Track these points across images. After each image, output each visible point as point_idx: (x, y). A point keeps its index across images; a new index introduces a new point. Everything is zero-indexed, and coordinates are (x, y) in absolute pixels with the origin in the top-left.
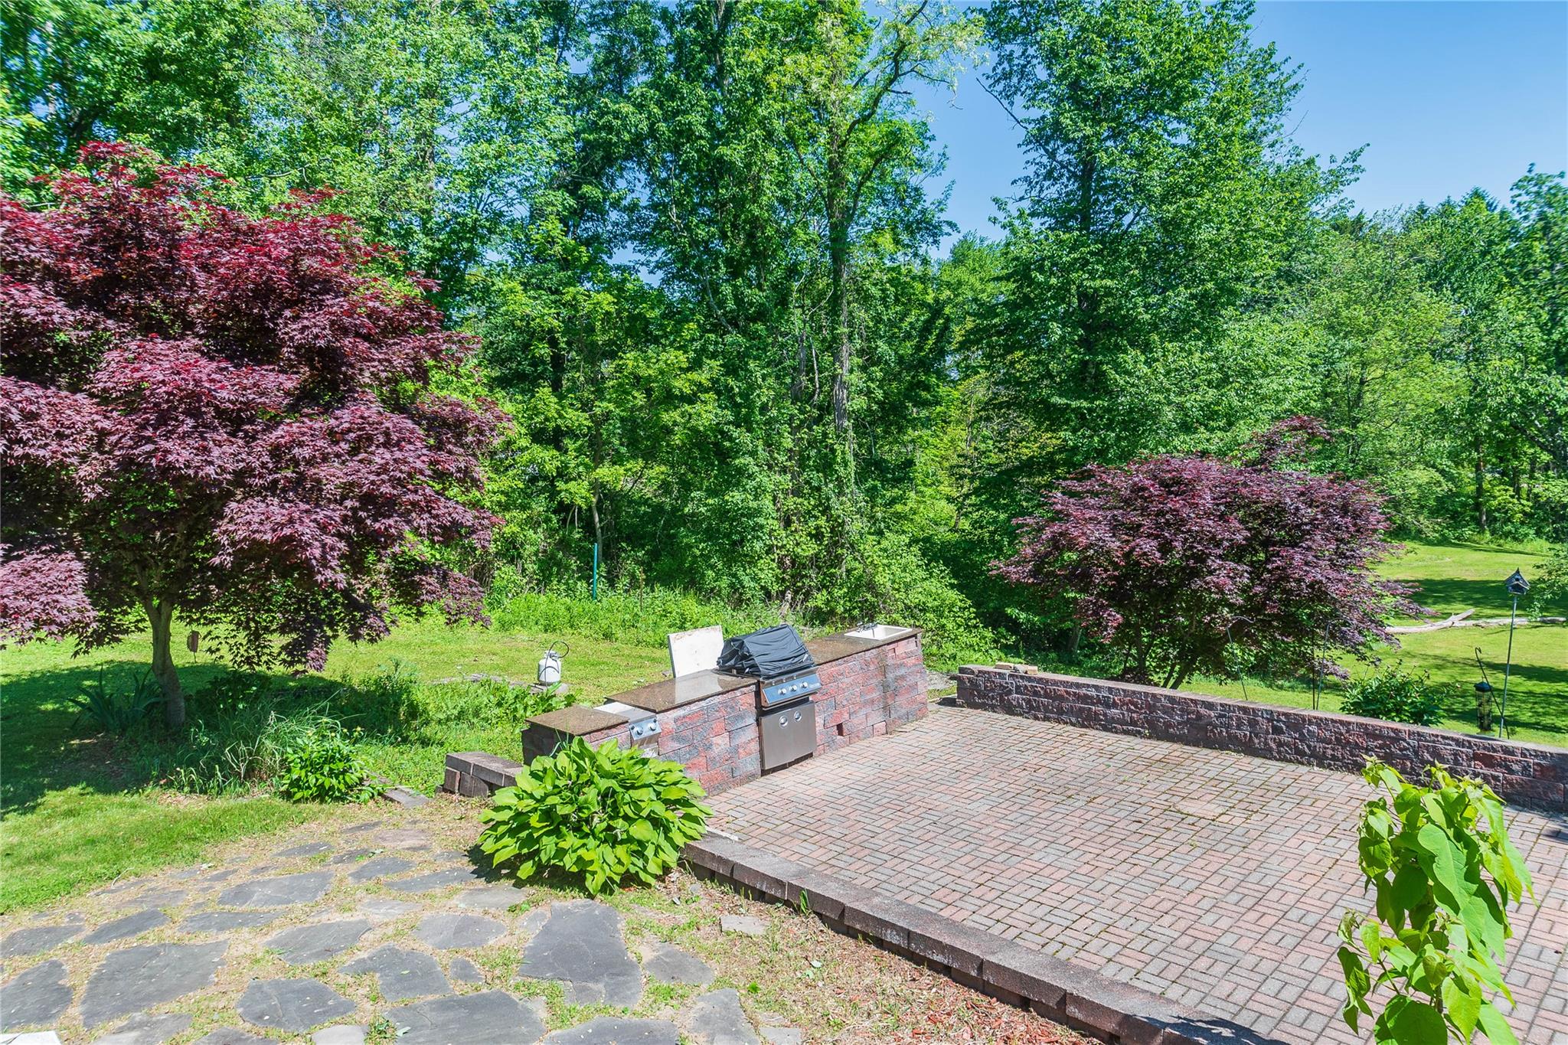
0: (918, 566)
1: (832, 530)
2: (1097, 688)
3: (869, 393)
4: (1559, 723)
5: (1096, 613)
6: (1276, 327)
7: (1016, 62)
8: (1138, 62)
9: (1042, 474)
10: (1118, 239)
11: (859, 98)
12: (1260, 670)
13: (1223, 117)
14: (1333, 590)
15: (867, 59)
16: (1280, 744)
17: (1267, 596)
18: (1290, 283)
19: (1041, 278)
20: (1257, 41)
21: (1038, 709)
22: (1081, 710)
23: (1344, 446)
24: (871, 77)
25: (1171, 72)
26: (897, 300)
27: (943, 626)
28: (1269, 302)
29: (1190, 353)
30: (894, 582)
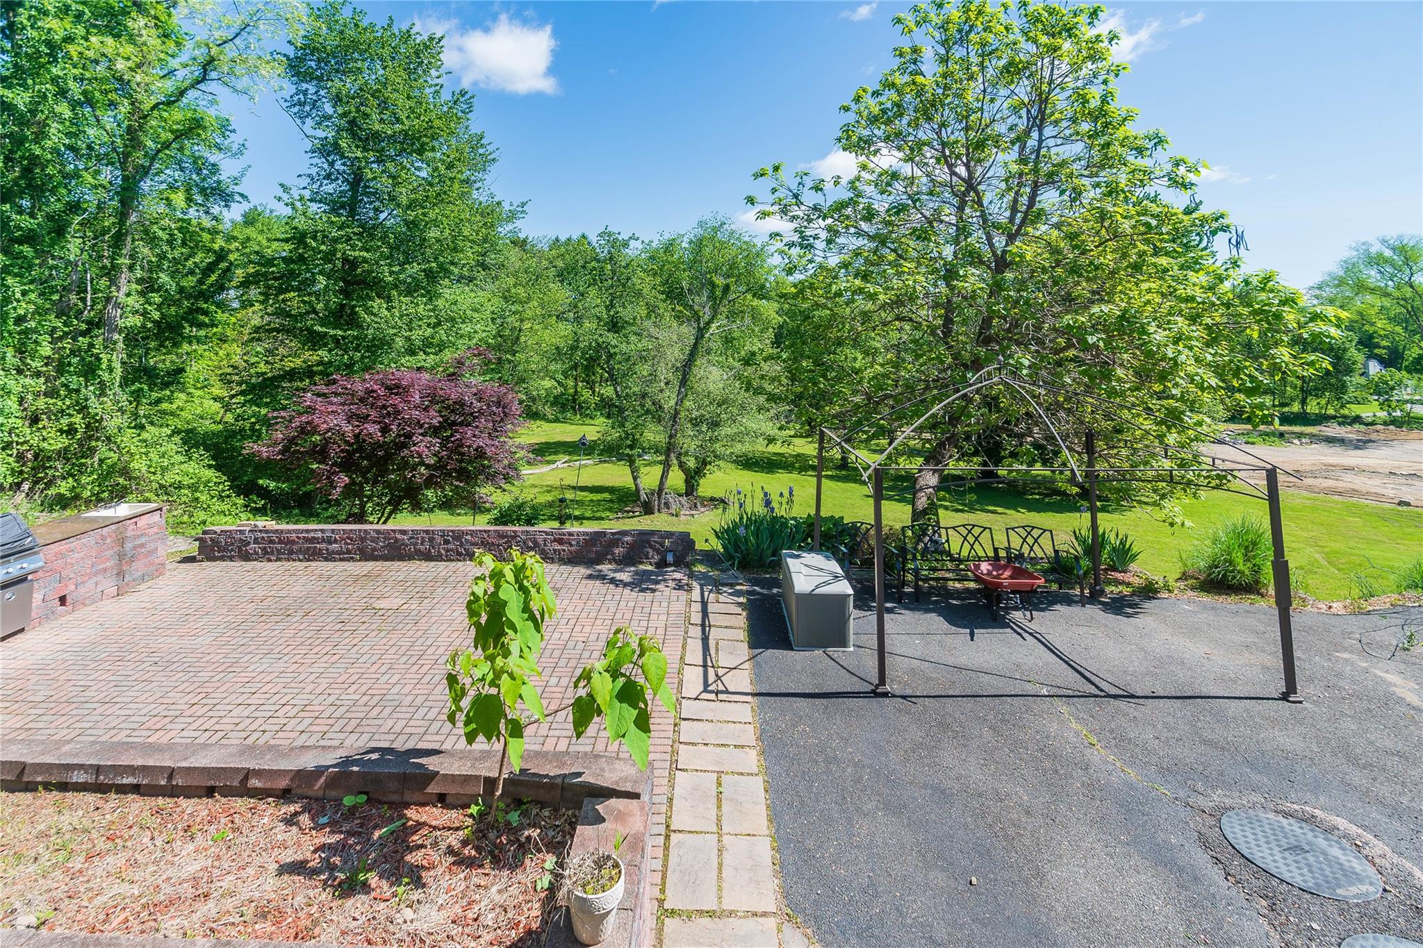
0: (177, 452)
1: (88, 426)
2: (322, 531)
3: (144, 313)
4: (603, 515)
5: (328, 478)
6: (473, 295)
7: (310, 96)
8: (398, 120)
9: (302, 380)
10: (374, 227)
11: (169, 86)
12: (446, 505)
13: (450, 167)
14: (489, 452)
15: (178, 60)
16: (447, 551)
17: (449, 457)
18: (484, 270)
19: (314, 244)
20: (475, 129)
21: (272, 553)
22: (308, 549)
23: (508, 366)
24: (180, 74)
25: (419, 132)
26: (184, 244)
27: (197, 499)
28: (471, 280)
29: (417, 305)
30: (150, 467)
